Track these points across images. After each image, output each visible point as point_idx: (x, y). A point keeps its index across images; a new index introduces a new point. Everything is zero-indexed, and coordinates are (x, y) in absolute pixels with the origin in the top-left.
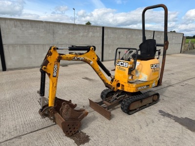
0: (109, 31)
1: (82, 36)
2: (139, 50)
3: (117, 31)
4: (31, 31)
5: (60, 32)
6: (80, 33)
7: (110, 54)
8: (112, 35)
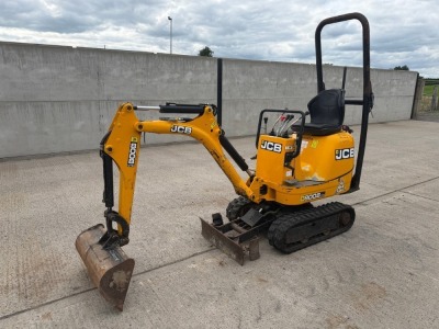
0: (235, 68)
1: (169, 81)
2: (307, 114)
3: (255, 68)
4: (44, 70)
5: (115, 72)
6: (162, 73)
7: (237, 121)
8: (242, 79)
